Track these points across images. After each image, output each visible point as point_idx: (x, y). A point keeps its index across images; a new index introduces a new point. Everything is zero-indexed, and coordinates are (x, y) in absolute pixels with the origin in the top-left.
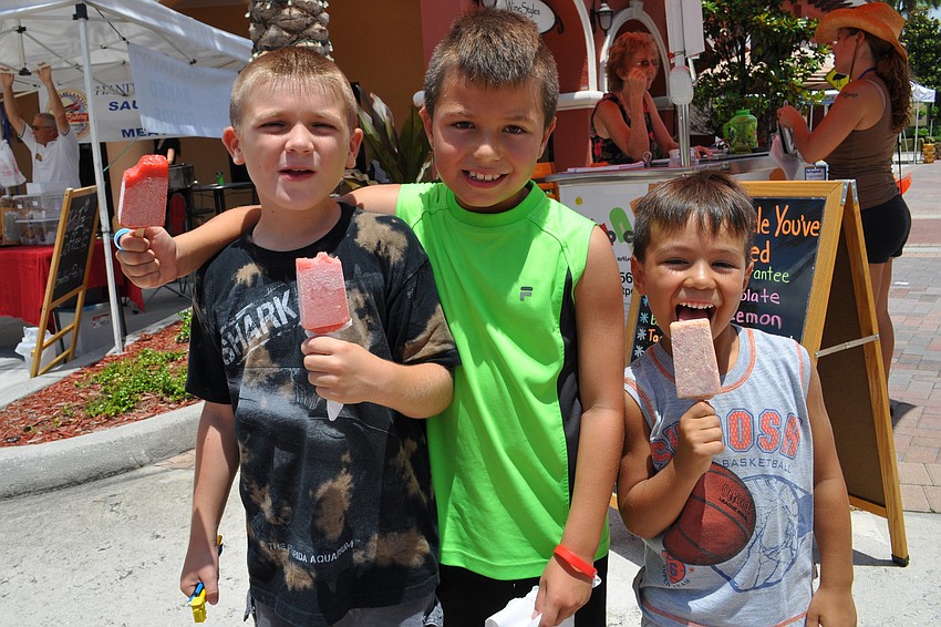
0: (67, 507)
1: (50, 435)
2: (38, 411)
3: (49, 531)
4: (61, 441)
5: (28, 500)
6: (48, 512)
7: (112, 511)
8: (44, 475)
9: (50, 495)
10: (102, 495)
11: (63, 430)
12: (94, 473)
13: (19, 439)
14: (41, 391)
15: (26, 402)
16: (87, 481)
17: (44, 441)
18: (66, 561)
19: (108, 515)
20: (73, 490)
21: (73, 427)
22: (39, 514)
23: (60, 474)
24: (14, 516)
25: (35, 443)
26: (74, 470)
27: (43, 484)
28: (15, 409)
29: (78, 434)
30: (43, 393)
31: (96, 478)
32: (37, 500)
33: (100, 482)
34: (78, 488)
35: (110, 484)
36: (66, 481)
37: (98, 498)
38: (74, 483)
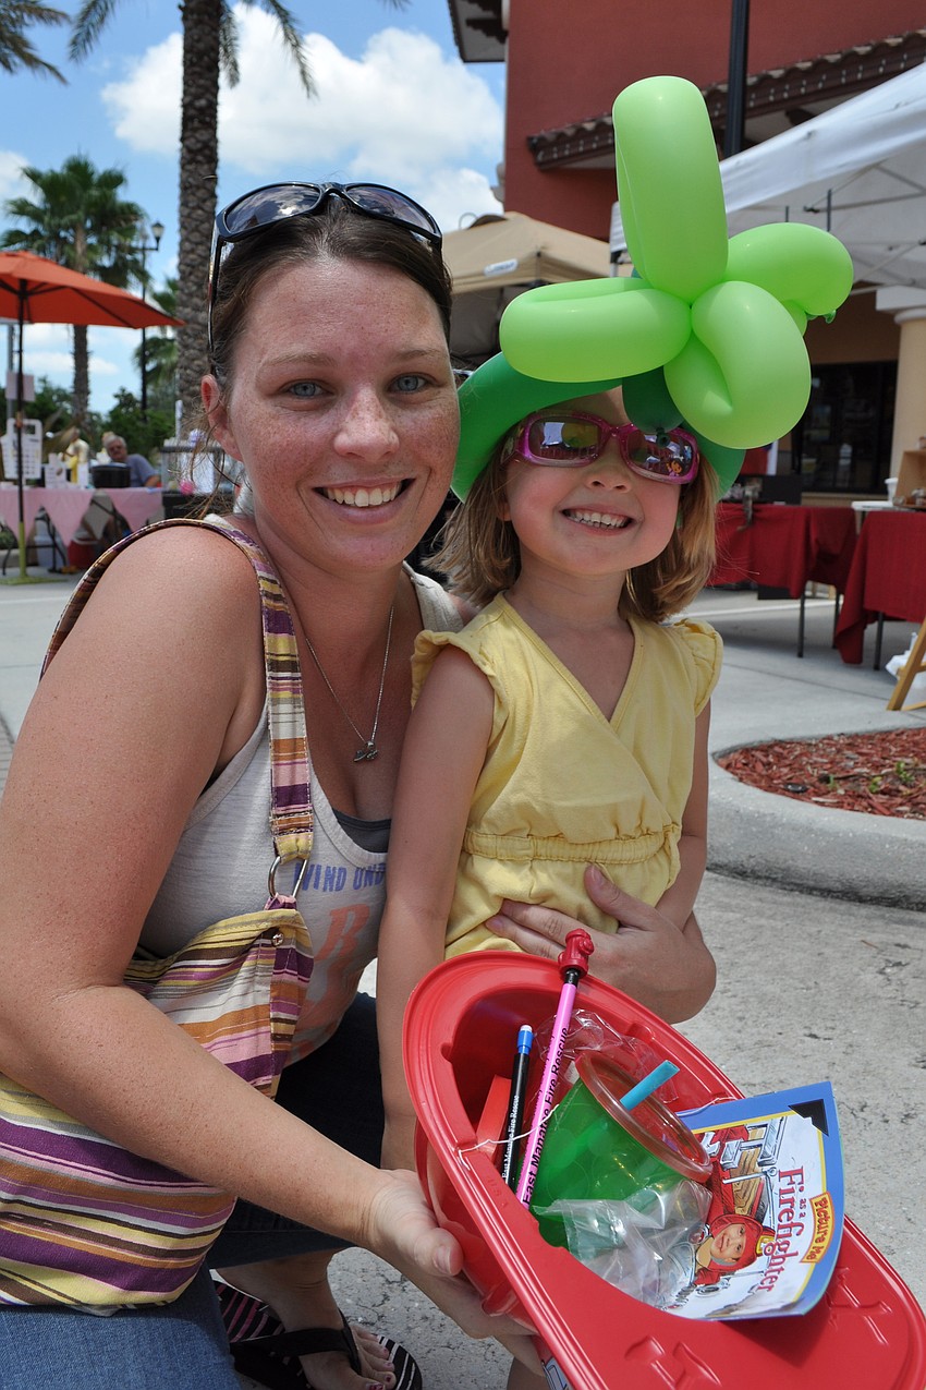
0: (814, 930)
1: (855, 801)
2: (861, 759)
3: (754, 957)
4: (866, 816)
5: (766, 893)
6: (779, 925)
7: (882, 972)
8: (805, 861)
9: (803, 899)
10: (884, 937)
11: (879, 800)
12: (894, 893)
13: (805, 790)
14: (889, 732)
15: (853, 741)
16: (877, 900)
17: (839, 805)
18: (739, 1025)
19: (870, 978)
20: (844, 906)
21: (899, 800)
22: (763, 921)
23: (835, 869)
24: (727, 908)
25: (822, 804)
26: (859, 872)
27: (801, 877)
28: (831, 746)
29: (900, 814)
30: (893, 736)
31: (894, 903)
32: (777, 898)
33: (898, 913)
34: (855, 908)
35: (911, 922)
36: (838, 886)
37: (874, 938)
38: (850, 894)
